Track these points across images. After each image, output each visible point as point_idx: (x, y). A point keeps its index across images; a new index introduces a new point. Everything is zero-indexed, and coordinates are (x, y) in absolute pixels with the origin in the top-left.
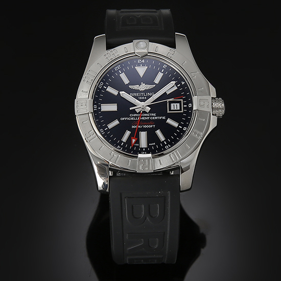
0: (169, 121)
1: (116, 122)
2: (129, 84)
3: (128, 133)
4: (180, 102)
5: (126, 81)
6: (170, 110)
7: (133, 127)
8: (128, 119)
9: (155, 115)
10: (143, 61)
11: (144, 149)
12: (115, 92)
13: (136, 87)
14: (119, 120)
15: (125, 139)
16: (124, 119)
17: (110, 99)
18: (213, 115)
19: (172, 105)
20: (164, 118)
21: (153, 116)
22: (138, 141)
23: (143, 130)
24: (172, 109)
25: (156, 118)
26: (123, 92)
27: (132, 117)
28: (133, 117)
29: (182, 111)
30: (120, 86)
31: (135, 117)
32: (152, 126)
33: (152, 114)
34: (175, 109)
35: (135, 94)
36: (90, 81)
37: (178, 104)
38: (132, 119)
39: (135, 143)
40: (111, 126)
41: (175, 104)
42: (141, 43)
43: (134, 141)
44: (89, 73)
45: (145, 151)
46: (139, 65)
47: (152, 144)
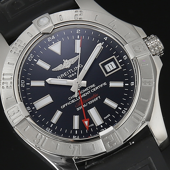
0: (112, 84)
1: (58, 114)
2: (51, 68)
3: (76, 118)
4: (113, 60)
5: (47, 67)
6: (107, 73)
7: (78, 109)
8: (69, 103)
9: (94, 85)
10: (53, 37)
11: (102, 126)
12: (41, 84)
13: (60, 68)
14: (61, 110)
15: (76, 126)
16: (64, 106)
17: (40, 93)
18: (153, 55)
19: (106, 66)
20: (105, 84)
21: (93, 88)
22: (91, 121)
23: (90, 107)
24: (108, 70)
25: (97, 88)
26: (50, 79)
27: (72, 100)
28: (73, 98)
29: (120, 68)
30: (43, 75)
31: (75, 98)
32: (97, 99)
33: (91, 86)
34: (112, 69)
35: (62, 75)
36: (9, 85)
37: (112, 63)
38: (73, 101)
39: (89, 124)
40: (55, 120)
41: (109, 64)
42: (42, 20)
43: (86, 123)
45: (103, 128)
46: (51, 44)
47: (107, 117)
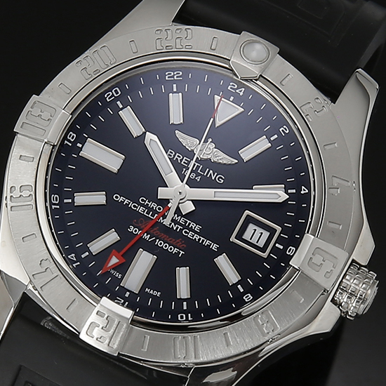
0: (223, 262)
1: (98, 198)
2: (178, 127)
3: (111, 237)
4: (272, 231)
5: (176, 116)
6: (239, 237)
7: (132, 229)
8: (131, 205)
9: (197, 228)
10: (241, 92)
11: (127, 294)
12: (135, 127)
13: (190, 142)
14: (109, 197)
15: (97, 246)
16: (121, 199)
17: (115, 137)
18: (333, 301)
19: (251, 227)
20: (214, 247)
21: (191, 229)
22: (123, 268)
23: (151, 248)
24: (247, 236)
25: (197, 237)
26: (155, 138)
27: (142, 205)
28: (146, 206)
29: (265, 255)
30: (155, 120)
31: (150, 209)
32: (176, 250)
33: (193, 225)
34: (254, 241)
35: (178, 157)
36: (90, 70)
37: (266, 234)
38: (141, 209)
39: (116, 267)
40: (82, 199)
41: (259, 230)
42: (258, 47)
43: (114, 261)
44: (101, 52)
45: (126, 300)
46: (226, 95)
47: (152, 292)
